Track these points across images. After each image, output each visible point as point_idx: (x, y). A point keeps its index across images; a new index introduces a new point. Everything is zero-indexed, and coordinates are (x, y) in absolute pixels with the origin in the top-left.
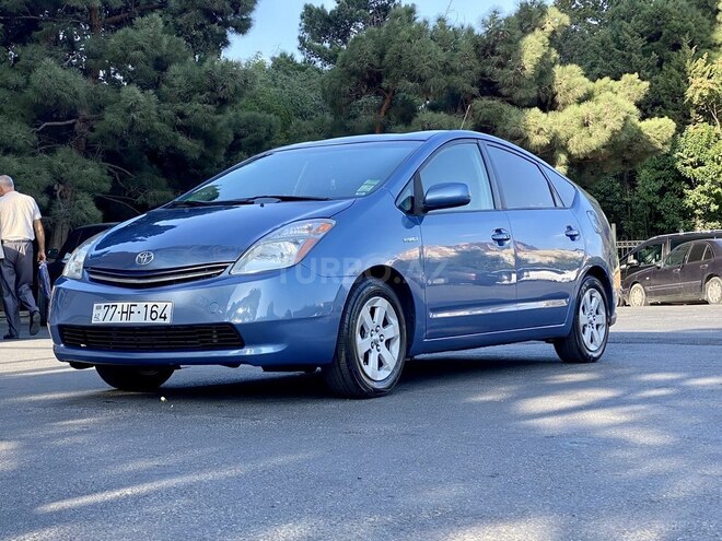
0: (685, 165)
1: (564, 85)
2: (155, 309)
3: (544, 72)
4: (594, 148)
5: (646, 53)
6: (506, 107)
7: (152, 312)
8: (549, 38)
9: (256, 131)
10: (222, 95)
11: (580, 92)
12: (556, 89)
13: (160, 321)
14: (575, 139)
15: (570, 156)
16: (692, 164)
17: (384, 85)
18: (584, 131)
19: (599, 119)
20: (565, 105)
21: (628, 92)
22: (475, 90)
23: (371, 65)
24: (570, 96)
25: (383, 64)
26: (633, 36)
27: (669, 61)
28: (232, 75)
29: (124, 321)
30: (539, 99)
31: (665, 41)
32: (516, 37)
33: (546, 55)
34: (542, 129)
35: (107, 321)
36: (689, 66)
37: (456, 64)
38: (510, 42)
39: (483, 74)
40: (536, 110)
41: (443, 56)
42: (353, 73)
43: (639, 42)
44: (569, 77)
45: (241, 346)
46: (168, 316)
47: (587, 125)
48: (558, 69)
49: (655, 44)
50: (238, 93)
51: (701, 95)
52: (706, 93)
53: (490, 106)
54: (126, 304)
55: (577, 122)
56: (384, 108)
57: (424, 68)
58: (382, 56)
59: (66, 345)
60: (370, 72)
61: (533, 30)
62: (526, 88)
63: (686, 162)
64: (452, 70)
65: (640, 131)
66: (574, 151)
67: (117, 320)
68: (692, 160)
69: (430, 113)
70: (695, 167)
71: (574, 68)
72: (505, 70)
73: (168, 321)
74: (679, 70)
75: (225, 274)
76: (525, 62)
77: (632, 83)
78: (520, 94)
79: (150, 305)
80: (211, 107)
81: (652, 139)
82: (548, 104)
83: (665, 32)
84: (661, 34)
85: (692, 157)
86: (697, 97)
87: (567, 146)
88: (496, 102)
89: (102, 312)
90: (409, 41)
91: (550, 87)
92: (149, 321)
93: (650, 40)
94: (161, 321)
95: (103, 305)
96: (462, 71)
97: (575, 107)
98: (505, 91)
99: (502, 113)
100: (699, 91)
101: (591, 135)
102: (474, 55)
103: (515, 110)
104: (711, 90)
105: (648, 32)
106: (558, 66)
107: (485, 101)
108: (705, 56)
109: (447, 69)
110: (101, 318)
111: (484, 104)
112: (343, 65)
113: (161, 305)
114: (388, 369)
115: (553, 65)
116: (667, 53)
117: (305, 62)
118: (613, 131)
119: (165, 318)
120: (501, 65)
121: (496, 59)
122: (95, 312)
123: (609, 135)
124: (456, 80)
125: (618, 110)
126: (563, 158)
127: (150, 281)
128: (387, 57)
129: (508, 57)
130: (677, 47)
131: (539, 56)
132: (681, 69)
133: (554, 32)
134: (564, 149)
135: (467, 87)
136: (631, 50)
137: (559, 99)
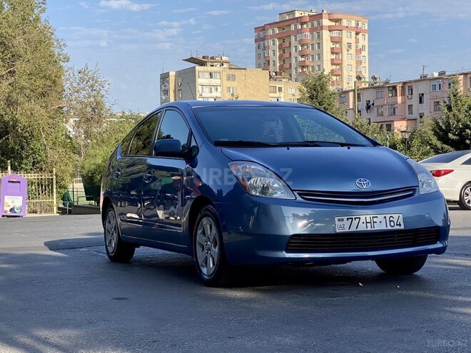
46: (402, 224)
54: (368, 217)
73: (402, 227)
92: (389, 228)
119: (400, 225)
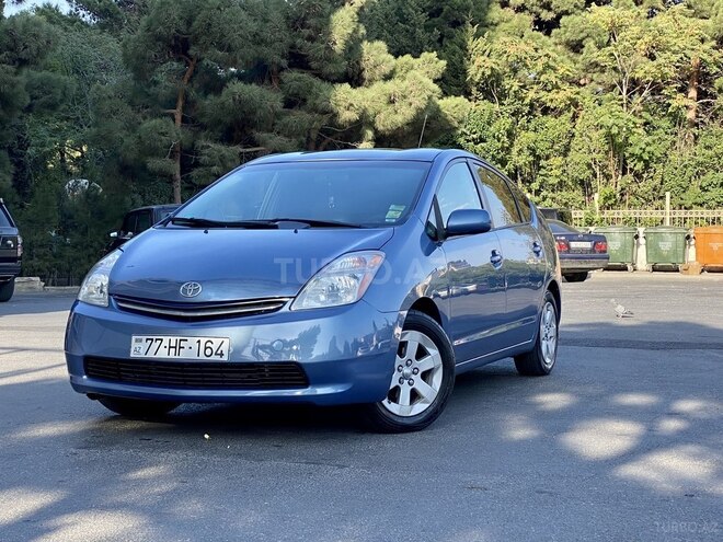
0: (468, 141)
1: (372, 61)
2: (209, 344)
3: (353, 47)
4: (400, 125)
5: (428, 28)
6: (317, 82)
7: (206, 348)
8: (358, 14)
9: (50, 93)
10: (23, 55)
11: (386, 69)
12: (363, 64)
13: (214, 358)
14: (382, 116)
15: (376, 131)
16: (474, 140)
17: (191, 52)
18: (391, 108)
19: (405, 97)
20: (371, 81)
21: (427, 70)
22: (284, 63)
23: (178, 31)
24: (377, 72)
25: (191, 30)
26: (416, 12)
27: (451, 37)
28: (34, 35)
29: (172, 356)
30: (346, 73)
31: (446, 18)
32: (327, 11)
33: (355, 31)
34: (351, 105)
35: (151, 355)
36: (471, 44)
37: (267, 34)
38: (321, 16)
39: (293, 46)
40: (347, 86)
41: (253, 26)
42: (158, 38)
43: (423, 18)
44: (375, 53)
45: (305, 386)
47: (392, 102)
48: (366, 45)
49: (436, 20)
50: (40, 53)
51: (483, 74)
52: (488, 72)
53: (300, 79)
55: (384, 99)
56: (187, 76)
57: (235, 38)
58: (189, 23)
59: (90, 376)
60: (176, 38)
61: (343, 5)
62: (336, 62)
63: (470, 138)
64: (262, 41)
65: (438, 109)
66: (381, 128)
67: (163, 354)
68: (475, 136)
69: (241, 84)
70: (476, 144)
71: (381, 45)
72: (315, 44)
74: (461, 47)
75: (285, 309)
76: (336, 37)
77: (431, 61)
78: (330, 69)
79: (203, 341)
80: (11, 68)
81: (450, 118)
82: (356, 79)
83: (446, 8)
84: (441, 10)
85: (474, 133)
86: (479, 75)
87: (374, 122)
88: (306, 76)
89: (144, 346)
90: (219, 8)
91: (357, 62)
93: (432, 15)
94: (218, 358)
95: (144, 338)
96: (272, 42)
97: (381, 82)
98: (314, 65)
99: (311, 88)
100: (481, 70)
101: (396, 112)
102: (284, 27)
103: (325, 85)
104: (492, 69)
105: (430, 7)
106: (365, 42)
107: (295, 74)
108: (486, 35)
109: (258, 40)
110: (143, 351)
111: (293, 77)
112: (148, 30)
113: (217, 342)
114: (425, 402)
115: (361, 41)
116: (448, 29)
117: (70, 14)
118: (418, 109)
120: (311, 39)
121: (306, 32)
122: (134, 345)
123: (414, 112)
124: (265, 51)
125: (423, 89)
126: (370, 134)
127: (199, 314)
128: (195, 24)
129: (318, 30)
130: (457, 24)
131: (350, 32)
132: (463, 47)
133: (362, 8)
134: (371, 125)
135: (277, 58)
136: (414, 25)
137: (366, 75)
